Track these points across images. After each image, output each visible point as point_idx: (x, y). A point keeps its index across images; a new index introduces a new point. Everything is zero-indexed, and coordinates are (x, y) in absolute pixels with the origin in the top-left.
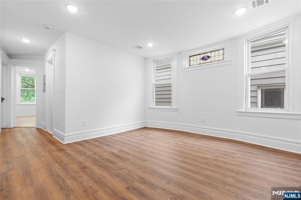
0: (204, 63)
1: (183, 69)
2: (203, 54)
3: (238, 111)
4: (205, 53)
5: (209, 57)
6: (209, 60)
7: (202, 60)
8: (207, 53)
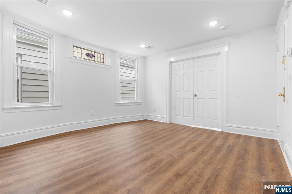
0: (88, 60)
1: (68, 58)
2: (88, 50)
3: (116, 103)
4: (90, 51)
5: (93, 56)
6: (93, 59)
7: (87, 56)
8: (92, 51)
